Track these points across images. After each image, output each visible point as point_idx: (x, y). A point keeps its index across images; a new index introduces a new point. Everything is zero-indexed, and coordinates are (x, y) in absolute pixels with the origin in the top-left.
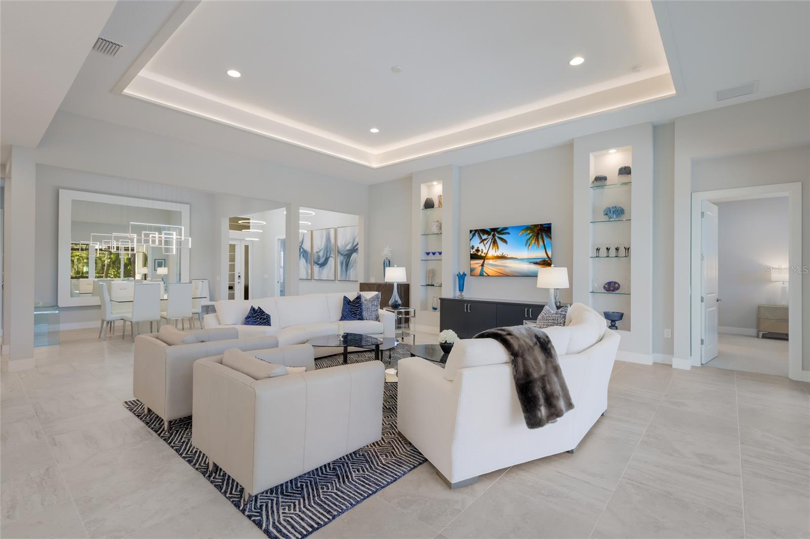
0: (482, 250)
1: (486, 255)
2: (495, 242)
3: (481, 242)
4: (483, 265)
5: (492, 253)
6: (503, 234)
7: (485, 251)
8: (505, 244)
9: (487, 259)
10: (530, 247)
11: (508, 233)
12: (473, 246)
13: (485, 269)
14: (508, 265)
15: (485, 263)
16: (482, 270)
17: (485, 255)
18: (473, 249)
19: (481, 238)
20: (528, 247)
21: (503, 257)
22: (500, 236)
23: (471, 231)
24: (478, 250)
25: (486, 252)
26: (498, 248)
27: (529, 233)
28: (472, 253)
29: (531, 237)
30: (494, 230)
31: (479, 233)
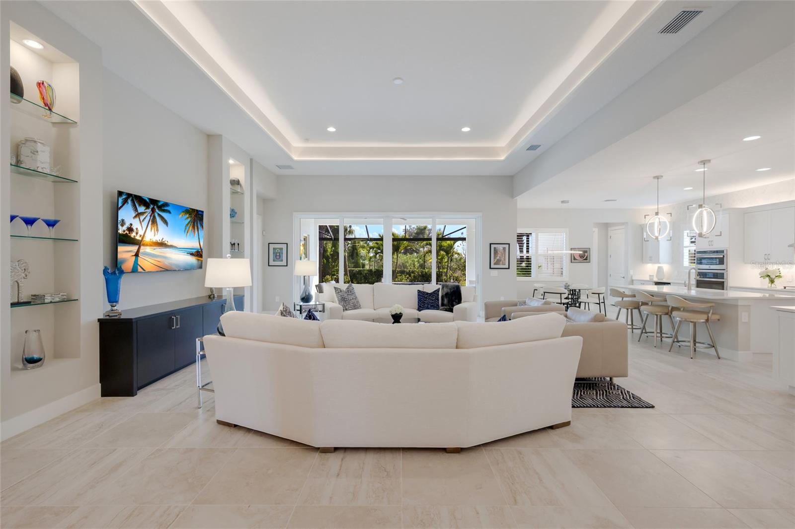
0: (137, 229)
1: (142, 238)
2: (154, 221)
3: (135, 217)
4: (137, 255)
5: (151, 236)
6: (164, 211)
7: (141, 232)
8: (165, 226)
9: (144, 245)
10: (188, 234)
11: (169, 212)
12: (123, 220)
13: (141, 261)
14: (168, 255)
15: (141, 251)
16: (136, 263)
17: (140, 239)
18: (122, 225)
19: (136, 210)
20: (187, 235)
21: (162, 244)
22: (160, 213)
23: (120, 193)
24: (130, 229)
25: (142, 234)
26: (157, 230)
27: (188, 218)
28: (120, 231)
29: (189, 222)
30: (154, 202)
31: (132, 200)
